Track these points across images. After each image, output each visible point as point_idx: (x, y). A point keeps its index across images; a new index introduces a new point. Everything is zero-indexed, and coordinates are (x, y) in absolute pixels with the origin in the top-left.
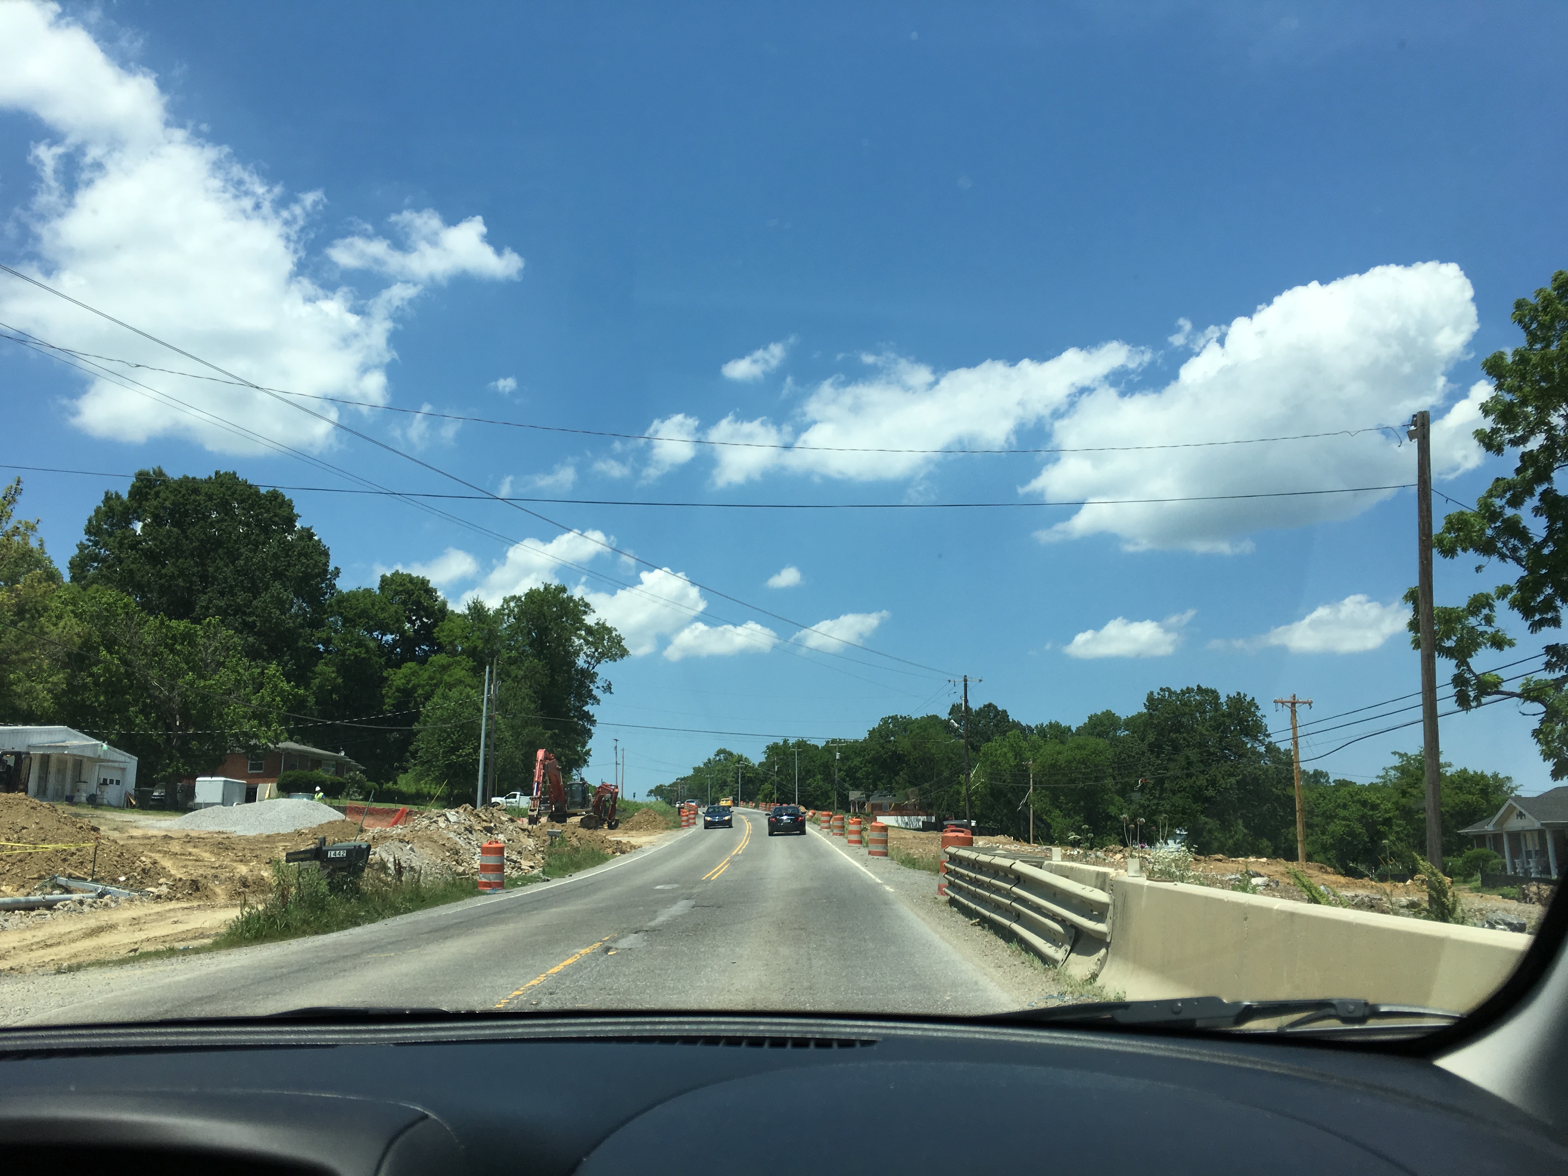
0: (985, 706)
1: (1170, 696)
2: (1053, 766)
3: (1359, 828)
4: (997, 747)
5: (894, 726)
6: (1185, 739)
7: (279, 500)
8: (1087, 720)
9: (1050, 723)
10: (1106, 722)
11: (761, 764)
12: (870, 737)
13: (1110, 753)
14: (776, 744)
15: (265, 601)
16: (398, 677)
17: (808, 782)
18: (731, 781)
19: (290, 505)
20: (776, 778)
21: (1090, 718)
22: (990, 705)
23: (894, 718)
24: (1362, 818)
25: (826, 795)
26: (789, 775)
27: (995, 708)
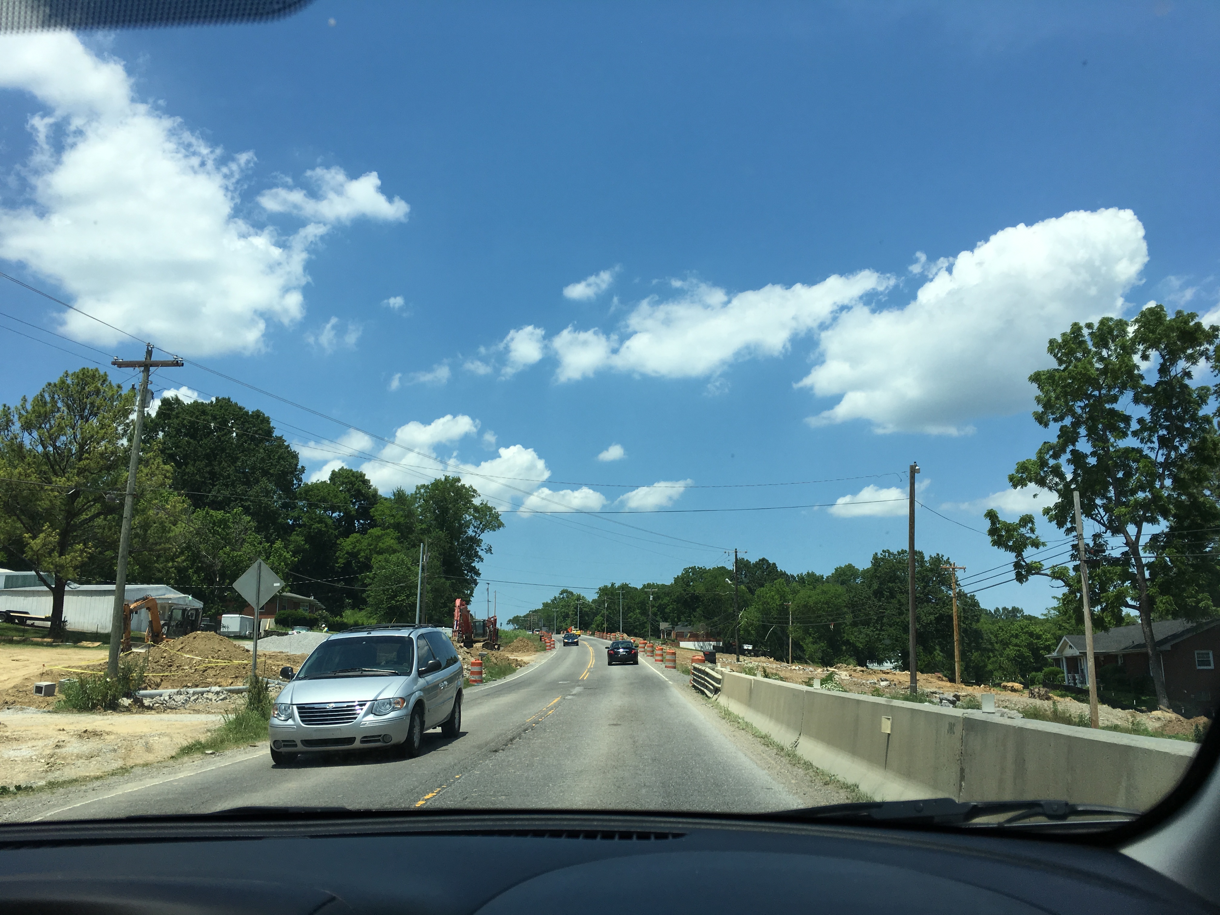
0: (760, 560)
1: (889, 556)
2: (805, 606)
3: (1027, 653)
4: (767, 592)
5: (693, 574)
6: (899, 588)
7: (261, 418)
8: (834, 571)
9: (808, 573)
10: (848, 573)
11: (594, 601)
12: (675, 583)
13: (846, 598)
14: (606, 587)
15: (257, 492)
16: (347, 544)
17: (629, 615)
18: (572, 614)
19: (268, 421)
20: (605, 612)
21: (836, 570)
22: (764, 559)
23: (693, 568)
24: (1030, 646)
25: (643, 625)
26: (615, 609)
27: (767, 561)
